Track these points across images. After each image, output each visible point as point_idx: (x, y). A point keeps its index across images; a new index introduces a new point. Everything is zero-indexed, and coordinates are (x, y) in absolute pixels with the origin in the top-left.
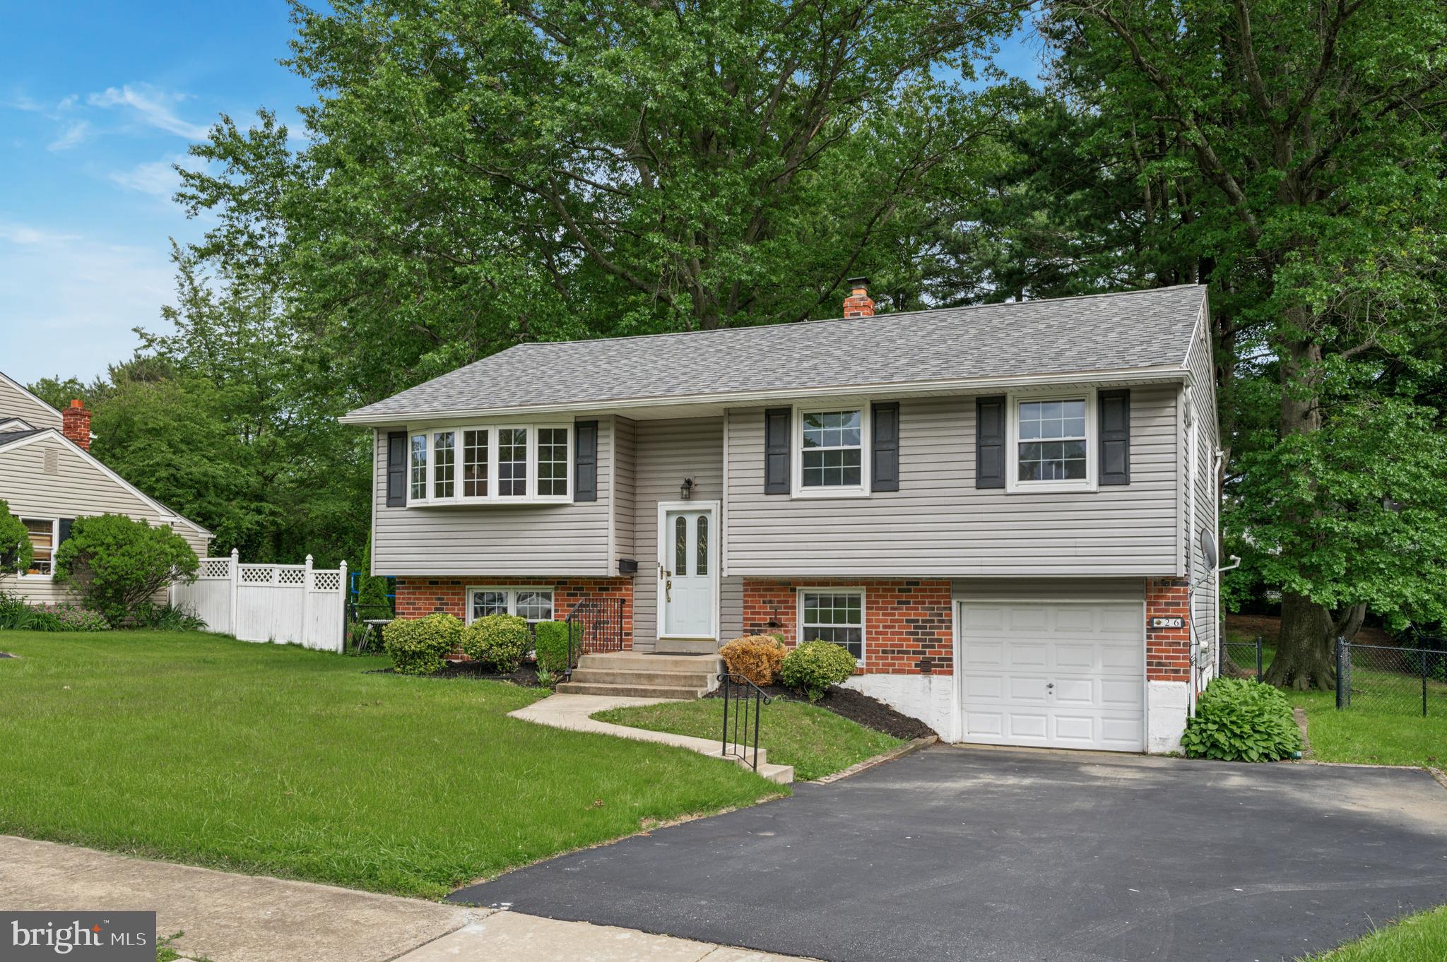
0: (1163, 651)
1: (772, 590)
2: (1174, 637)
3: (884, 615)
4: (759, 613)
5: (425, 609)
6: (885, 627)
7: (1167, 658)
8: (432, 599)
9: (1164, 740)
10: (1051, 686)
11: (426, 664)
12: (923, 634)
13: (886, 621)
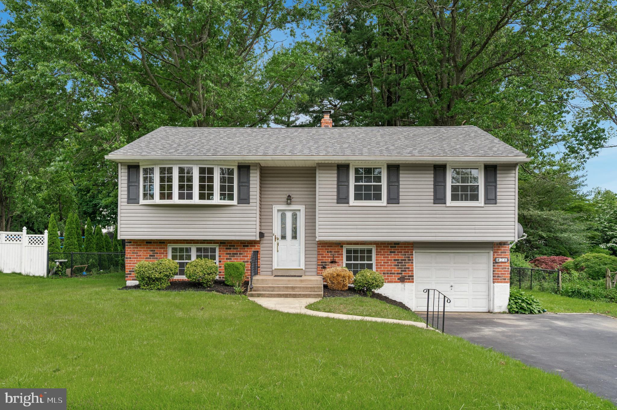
0: (500, 271)
1: (331, 246)
2: (504, 266)
3: (384, 257)
4: (325, 257)
5: (143, 256)
6: (384, 263)
7: (501, 274)
8: (147, 251)
9: (500, 307)
10: (452, 286)
11: (161, 284)
12: (401, 265)
13: (385, 260)
